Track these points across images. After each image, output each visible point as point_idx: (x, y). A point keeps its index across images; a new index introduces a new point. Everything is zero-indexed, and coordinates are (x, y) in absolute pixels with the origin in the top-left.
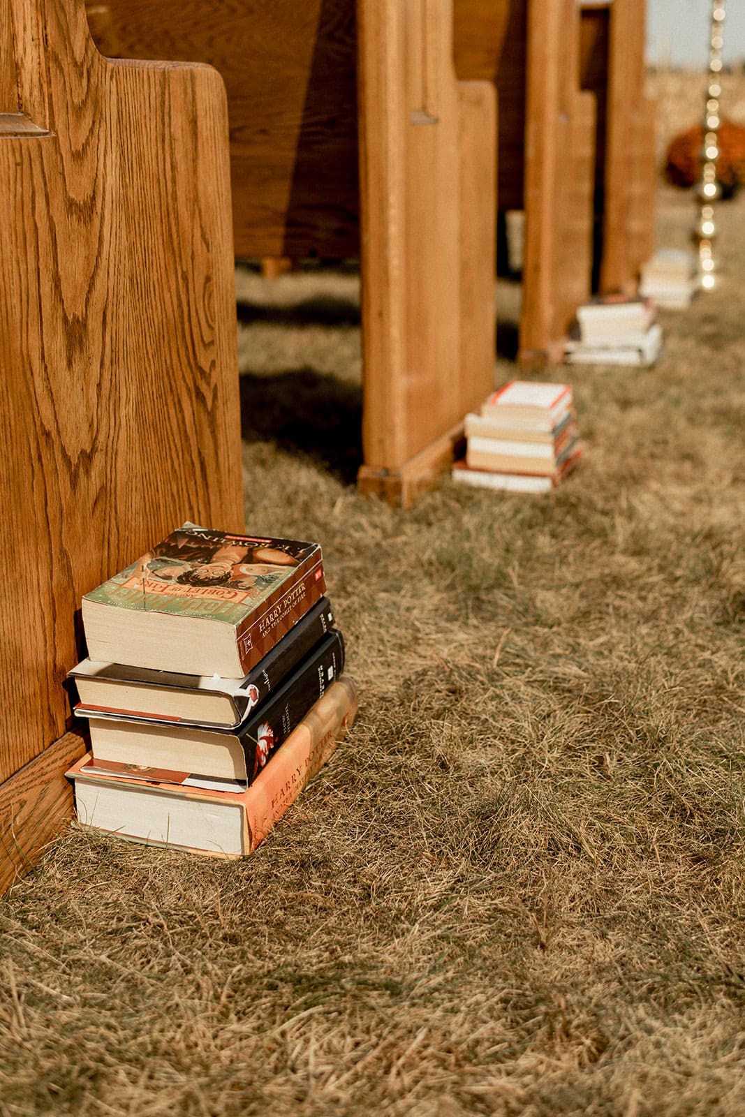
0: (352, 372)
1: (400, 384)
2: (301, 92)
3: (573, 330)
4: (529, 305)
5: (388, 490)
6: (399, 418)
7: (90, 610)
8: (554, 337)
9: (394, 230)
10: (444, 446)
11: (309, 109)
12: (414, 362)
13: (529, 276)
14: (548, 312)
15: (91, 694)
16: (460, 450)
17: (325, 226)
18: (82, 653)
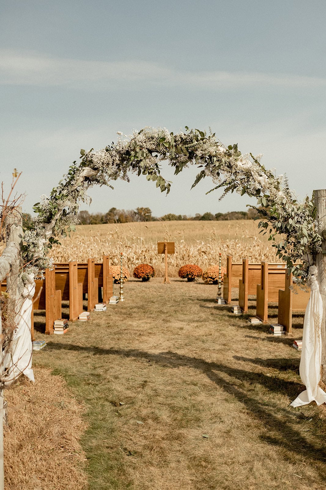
0: (68, 313)
1: (73, 312)
2: (64, 286)
3: (95, 307)
4: (89, 304)
5: (72, 321)
6: (73, 315)
7: (55, 322)
8: (92, 308)
9: (72, 298)
10: (77, 318)
11: (65, 288)
12: (74, 310)
13: (88, 299)
14: (91, 305)
15: (55, 326)
16: (79, 318)
17: (66, 297)
18: (54, 324)
